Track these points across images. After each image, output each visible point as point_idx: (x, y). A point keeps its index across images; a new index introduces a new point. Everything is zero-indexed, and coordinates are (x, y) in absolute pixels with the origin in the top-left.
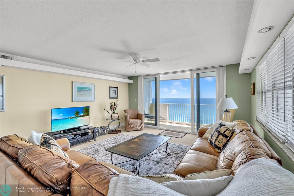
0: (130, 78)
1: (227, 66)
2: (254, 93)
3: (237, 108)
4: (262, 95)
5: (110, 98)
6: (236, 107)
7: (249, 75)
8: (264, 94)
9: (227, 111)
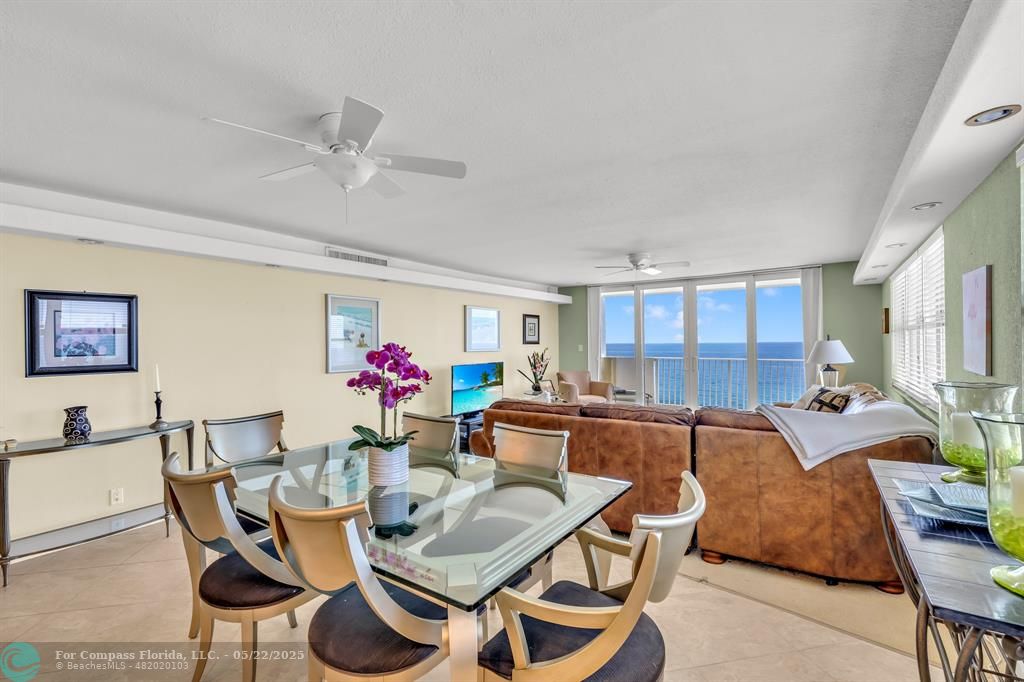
0: (563, 290)
1: (825, 267)
2: (887, 331)
3: (851, 360)
4: (904, 334)
5: (525, 342)
6: (849, 359)
7: (878, 288)
8: (907, 333)
9: (829, 368)
